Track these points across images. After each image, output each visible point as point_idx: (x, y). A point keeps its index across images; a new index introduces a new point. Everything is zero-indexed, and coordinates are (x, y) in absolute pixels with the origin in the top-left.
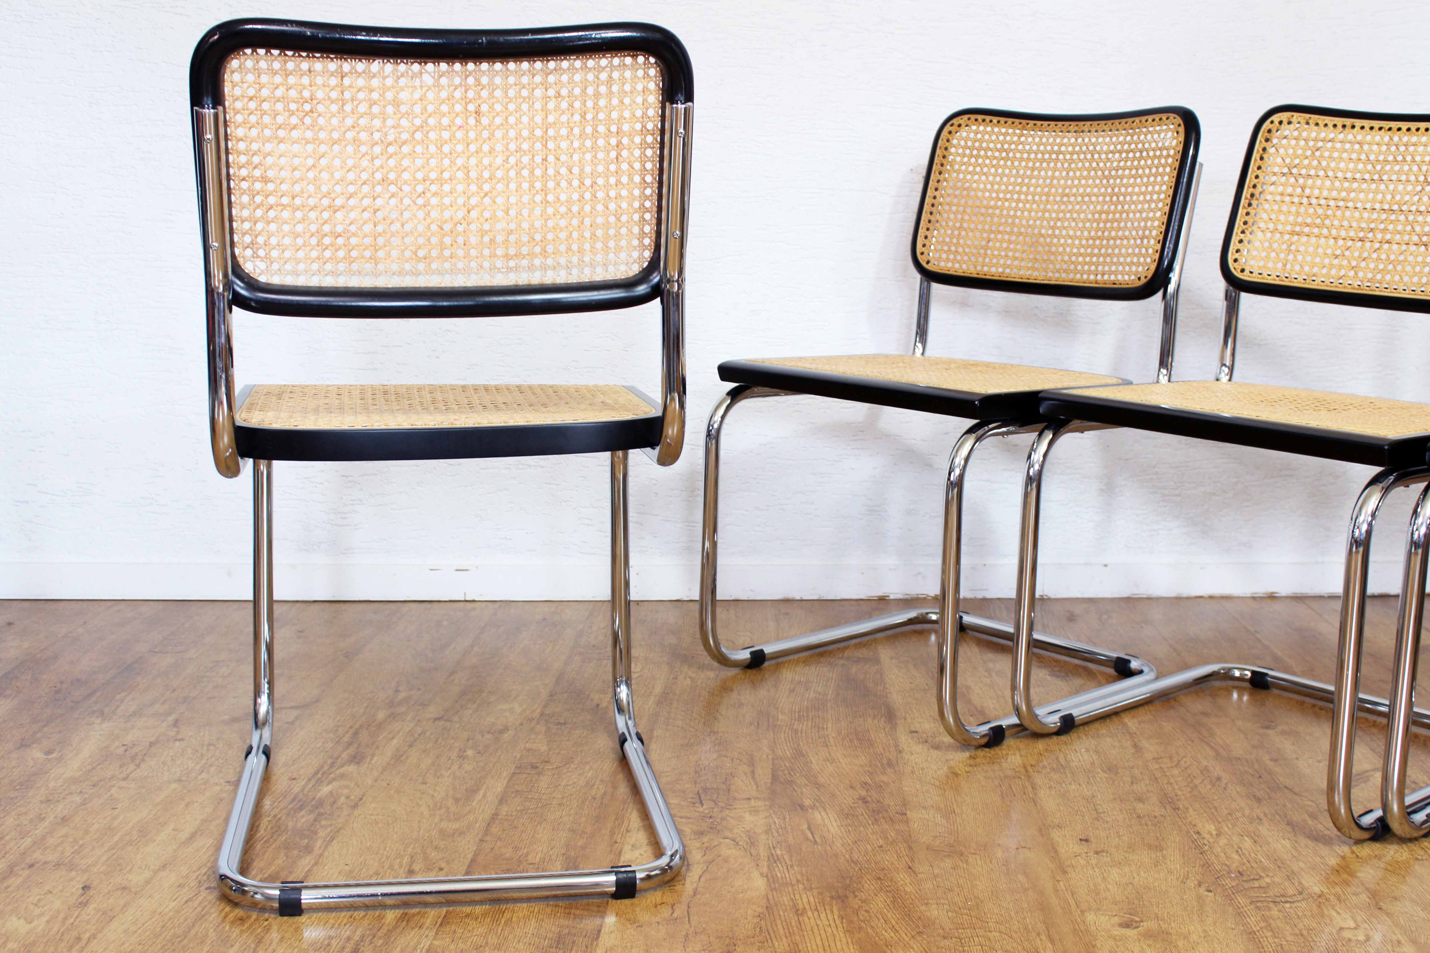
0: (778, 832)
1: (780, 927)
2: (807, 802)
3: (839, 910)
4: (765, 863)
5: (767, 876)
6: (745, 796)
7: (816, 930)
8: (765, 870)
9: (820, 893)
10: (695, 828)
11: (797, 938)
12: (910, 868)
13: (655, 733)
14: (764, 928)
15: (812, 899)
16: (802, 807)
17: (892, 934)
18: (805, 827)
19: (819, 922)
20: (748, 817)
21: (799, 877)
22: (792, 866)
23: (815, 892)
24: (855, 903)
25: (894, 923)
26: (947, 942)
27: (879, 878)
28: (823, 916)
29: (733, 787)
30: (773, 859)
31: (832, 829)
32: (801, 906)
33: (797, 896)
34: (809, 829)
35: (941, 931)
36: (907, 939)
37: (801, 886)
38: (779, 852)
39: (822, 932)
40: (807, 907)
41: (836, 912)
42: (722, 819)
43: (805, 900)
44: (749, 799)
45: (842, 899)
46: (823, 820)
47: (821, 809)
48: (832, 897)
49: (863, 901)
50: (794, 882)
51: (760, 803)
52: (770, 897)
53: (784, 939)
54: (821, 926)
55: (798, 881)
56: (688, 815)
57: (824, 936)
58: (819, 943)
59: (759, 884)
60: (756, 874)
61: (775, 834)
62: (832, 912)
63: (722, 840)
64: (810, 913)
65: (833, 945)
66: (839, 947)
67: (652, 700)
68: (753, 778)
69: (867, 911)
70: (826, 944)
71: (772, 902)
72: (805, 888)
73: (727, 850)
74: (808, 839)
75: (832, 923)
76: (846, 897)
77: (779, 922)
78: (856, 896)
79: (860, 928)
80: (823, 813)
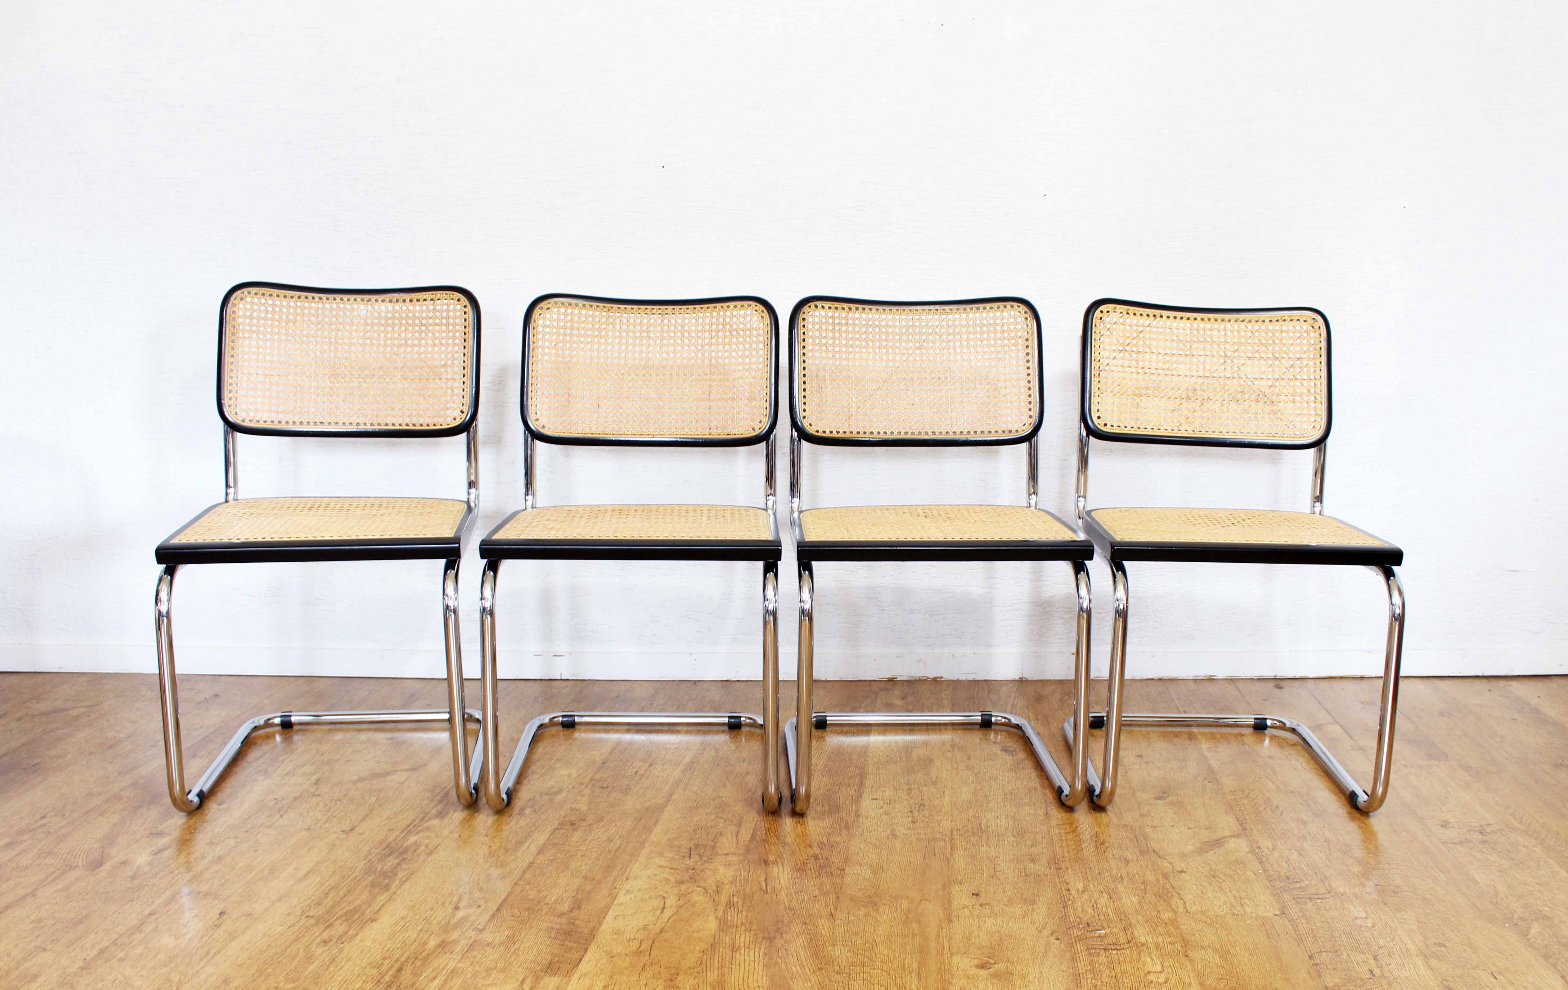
0: (740, 883)
1: (716, 961)
2: (771, 858)
3: (765, 949)
4: (723, 908)
5: (720, 919)
6: (725, 852)
7: (742, 964)
8: (720, 914)
9: (756, 935)
10: (679, 877)
11: (726, 970)
12: (832, 915)
13: (673, 797)
14: (704, 962)
15: (748, 938)
16: (766, 862)
17: (799, 969)
18: (763, 878)
19: (747, 958)
20: (722, 869)
21: (744, 920)
22: (742, 911)
23: (752, 933)
24: (779, 942)
25: (803, 960)
26: (838, 977)
27: (805, 923)
28: (752, 953)
29: (718, 844)
30: (730, 905)
31: (782, 881)
32: (738, 944)
33: (737, 937)
34: (766, 880)
35: (837, 968)
36: (809, 973)
37: (743, 928)
38: (736, 899)
39: (747, 966)
40: (742, 945)
41: (762, 950)
42: (702, 871)
43: (742, 939)
44: (728, 854)
45: (771, 940)
46: (778, 874)
47: (780, 865)
48: (763, 938)
49: (786, 942)
50: (739, 924)
51: (735, 858)
52: (717, 936)
53: (716, 971)
54: (747, 962)
55: (742, 924)
56: (677, 867)
57: (747, 969)
58: (741, 975)
59: (712, 925)
60: (712, 918)
61: (738, 885)
62: (760, 949)
63: (695, 888)
64: (742, 951)
65: (751, 977)
66: (755, 978)
67: (680, 768)
68: (737, 837)
69: (786, 950)
70: (746, 975)
71: (717, 940)
72: (746, 930)
73: (698, 897)
74: (761, 889)
75: (756, 959)
76: (775, 938)
77: (717, 957)
78: (782, 937)
79: (777, 963)
80: (780, 868)
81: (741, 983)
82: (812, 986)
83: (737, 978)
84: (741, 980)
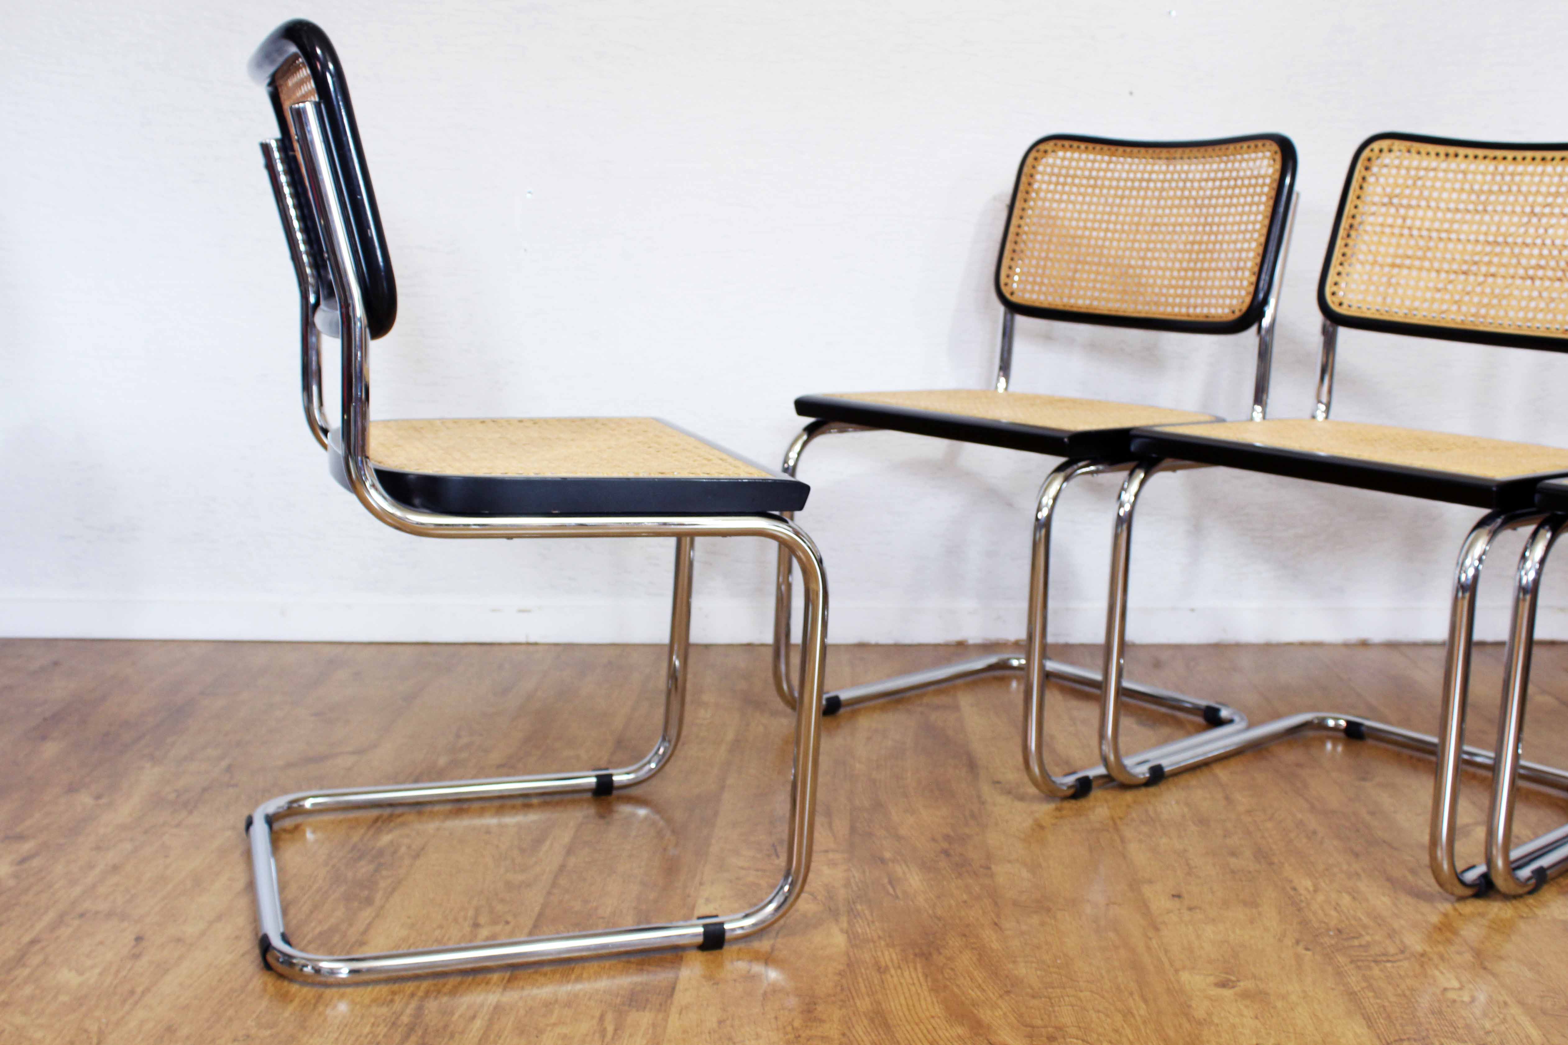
0: (858, 886)
1: (862, 985)
2: (887, 855)
3: (923, 968)
4: (845, 919)
5: (847, 932)
6: (822, 849)
7: (899, 989)
8: (845, 926)
9: (903, 951)
11: (880, 997)
12: (996, 924)
14: (845, 986)
15: (894, 957)
16: (883, 861)
17: (979, 993)
18: (886, 880)
19: (902, 981)
20: (826, 870)
21: (881, 933)
22: (873, 922)
23: (898, 949)
24: (940, 960)
25: (980, 981)
26: (1035, 1002)
27: (965, 935)
28: (906, 974)
30: (853, 914)
31: (914, 884)
32: (883, 964)
33: (879, 954)
34: (890, 883)
35: (1029, 990)
36: (994, 998)
37: (883, 943)
38: (859, 907)
39: (906, 991)
40: (890, 964)
41: (920, 970)
43: (887, 958)
44: (827, 851)
45: (926, 956)
46: (904, 874)
47: (902, 863)
48: (916, 955)
49: (949, 959)
50: (876, 938)
51: (838, 856)
52: (851, 954)
53: (866, 998)
54: (904, 985)
55: (879, 937)
56: (763, 868)
57: (907, 995)
58: (903, 1002)
59: (839, 940)
60: (835, 930)
61: (855, 889)
62: (915, 969)
64: (892, 971)
65: (917, 1004)
66: (924, 1007)
68: (831, 829)
69: (952, 969)
70: (911, 1003)
71: (852, 959)
72: (887, 945)
73: (806, 905)
74: (889, 894)
75: (916, 981)
76: (930, 954)
77: (860, 980)
78: (940, 953)
79: (945, 987)
80: (904, 867)
81: (907, 1013)
82: (1005, 1014)
83: (899, 1007)
84: (905, 1009)
